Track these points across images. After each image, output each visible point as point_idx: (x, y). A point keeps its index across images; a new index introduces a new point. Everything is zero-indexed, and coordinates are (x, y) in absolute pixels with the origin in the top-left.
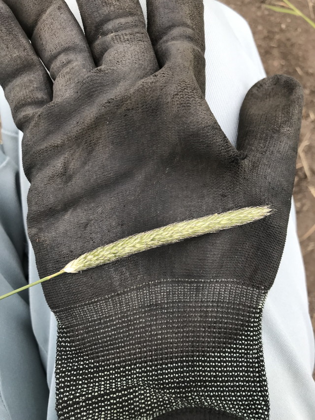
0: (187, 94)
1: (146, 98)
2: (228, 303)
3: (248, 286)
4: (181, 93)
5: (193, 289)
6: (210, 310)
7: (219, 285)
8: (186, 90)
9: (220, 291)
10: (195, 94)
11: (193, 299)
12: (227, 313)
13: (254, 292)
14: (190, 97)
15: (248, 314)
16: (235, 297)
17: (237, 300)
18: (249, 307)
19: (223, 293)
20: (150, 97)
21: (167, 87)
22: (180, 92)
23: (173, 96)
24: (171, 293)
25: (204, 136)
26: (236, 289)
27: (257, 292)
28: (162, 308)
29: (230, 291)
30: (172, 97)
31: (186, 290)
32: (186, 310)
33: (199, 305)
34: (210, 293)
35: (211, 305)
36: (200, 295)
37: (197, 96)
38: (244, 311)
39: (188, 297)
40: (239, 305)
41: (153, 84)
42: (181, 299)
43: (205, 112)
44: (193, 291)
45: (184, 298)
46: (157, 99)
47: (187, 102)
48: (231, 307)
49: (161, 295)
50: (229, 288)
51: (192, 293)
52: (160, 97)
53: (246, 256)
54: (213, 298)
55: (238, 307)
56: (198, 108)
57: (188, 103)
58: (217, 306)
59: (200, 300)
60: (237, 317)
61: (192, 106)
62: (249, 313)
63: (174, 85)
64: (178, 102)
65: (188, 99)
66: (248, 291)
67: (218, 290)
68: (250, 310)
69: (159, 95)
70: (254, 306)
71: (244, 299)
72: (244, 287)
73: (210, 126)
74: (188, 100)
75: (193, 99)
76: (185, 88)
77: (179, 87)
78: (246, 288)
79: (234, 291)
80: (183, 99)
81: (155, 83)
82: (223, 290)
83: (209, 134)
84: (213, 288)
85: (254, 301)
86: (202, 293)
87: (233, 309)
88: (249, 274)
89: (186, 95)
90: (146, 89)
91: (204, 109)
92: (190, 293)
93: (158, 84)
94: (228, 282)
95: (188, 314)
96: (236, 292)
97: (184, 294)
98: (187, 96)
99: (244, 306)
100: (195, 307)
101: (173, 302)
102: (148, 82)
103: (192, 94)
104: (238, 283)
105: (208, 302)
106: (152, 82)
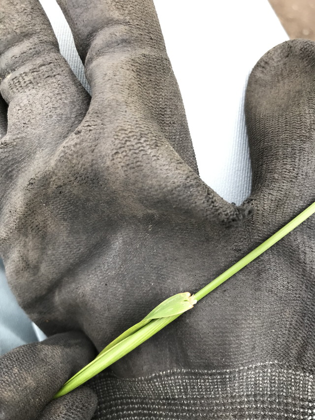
0: (132, 148)
1: (76, 168)
2: (271, 396)
3: (296, 369)
4: (123, 149)
5: (217, 382)
6: (246, 406)
7: (253, 372)
8: (128, 143)
9: (256, 380)
10: (144, 145)
11: (218, 393)
12: (271, 410)
13: (307, 378)
14: (137, 151)
15: (302, 410)
16: (278, 387)
17: (282, 391)
18: (302, 400)
19: (261, 382)
20: (80, 166)
21: (99, 145)
22: (120, 148)
23: (112, 156)
24: (189, 387)
25: (176, 201)
26: (279, 376)
27: (311, 378)
28: (182, 405)
29: (271, 379)
30: (111, 158)
31: (208, 384)
32: (213, 409)
33: (229, 401)
34: (241, 385)
35: (246, 400)
36: (228, 389)
37: (148, 147)
38: (295, 405)
39: (212, 393)
40: (286, 397)
41: (78, 146)
42: (203, 394)
43: (167, 167)
44: (217, 385)
45: (206, 394)
46: (92, 166)
47: (135, 161)
48: (275, 400)
49: (177, 389)
50: (269, 374)
51: (216, 386)
52: (94, 162)
53: (288, 326)
54: (248, 391)
55: (285, 401)
56: (153, 165)
57: (137, 162)
58: (255, 400)
59: (229, 395)
60: (286, 415)
61: (144, 165)
62: (302, 408)
63: (110, 140)
64: (122, 164)
65: (135, 155)
66: (298, 377)
67: (253, 379)
68: (303, 405)
69: (93, 160)
70: (310, 398)
71: (293, 388)
72: (290, 371)
73: (179, 186)
74: (136, 157)
75: (142, 153)
76: (126, 141)
77: (117, 141)
78: (293, 372)
79: (277, 378)
80: (128, 158)
81: (80, 144)
82: (261, 379)
83: (181, 198)
84: (245, 377)
85: (308, 391)
86: (230, 387)
87: (279, 403)
88: (296, 352)
89: (130, 150)
90: (70, 157)
91: (165, 163)
92: (214, 388)
93: (84, 144)
94: (265, 366)
95: (216, 413)
96: (279, 379)
97: (206, 389)
98: (132, 151)
99: (294, 399)
100: (224, 405)
101: (193, 399)
102: (71, 145)
103: (139, 145)
104: (281, 367)
105: (240, 396)
106: (76, 144)
